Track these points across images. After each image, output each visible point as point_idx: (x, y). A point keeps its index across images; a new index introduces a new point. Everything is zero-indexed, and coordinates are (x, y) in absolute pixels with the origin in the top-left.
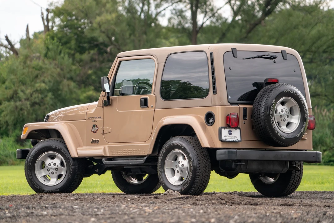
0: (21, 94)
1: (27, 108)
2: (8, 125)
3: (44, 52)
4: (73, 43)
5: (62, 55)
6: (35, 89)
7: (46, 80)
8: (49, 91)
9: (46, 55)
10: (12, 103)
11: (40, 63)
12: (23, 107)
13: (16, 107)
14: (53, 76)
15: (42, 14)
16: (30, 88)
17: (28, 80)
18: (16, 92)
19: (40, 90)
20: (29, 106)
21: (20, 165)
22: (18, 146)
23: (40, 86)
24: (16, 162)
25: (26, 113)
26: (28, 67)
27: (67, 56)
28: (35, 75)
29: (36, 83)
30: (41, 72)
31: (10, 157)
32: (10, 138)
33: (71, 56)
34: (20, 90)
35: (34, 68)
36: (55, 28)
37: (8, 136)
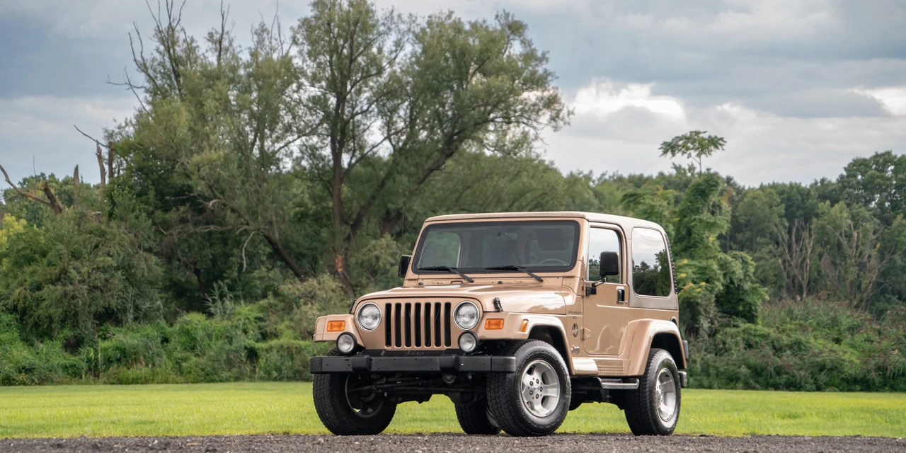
0: (73, 273)
1: (83, 294)
2: (51, 321)
3: (108, 209)
4: (152, 194)
5: (137, 212)
6: (95, 266)
7: (112, 251)
8: (117, 269)
9: (111, 215)
10: (59, 287)
11: (103, 227)
12: (76, 293)
13: (65, 294)
14: (123, 246)
15: (99, 151)
16: (88, 263)
17: (84, 253)
18: (65, 271)
19: (103, 267)
20: (85, 292)
21: (72, 384)
22: (67, 355)
23: (102, 261)
24: (65, 380)
25: (80, 302)
26: (84, 231)
27: (144, 215)
28: (93, 244)
29: (96, 256)
30: (103, 239)
31: (56, 372)
32: (55, 342)
33: (150, 214)
34: (71, 267)
35: (91, 233)
36: (121, 172)
37: (51, 338)
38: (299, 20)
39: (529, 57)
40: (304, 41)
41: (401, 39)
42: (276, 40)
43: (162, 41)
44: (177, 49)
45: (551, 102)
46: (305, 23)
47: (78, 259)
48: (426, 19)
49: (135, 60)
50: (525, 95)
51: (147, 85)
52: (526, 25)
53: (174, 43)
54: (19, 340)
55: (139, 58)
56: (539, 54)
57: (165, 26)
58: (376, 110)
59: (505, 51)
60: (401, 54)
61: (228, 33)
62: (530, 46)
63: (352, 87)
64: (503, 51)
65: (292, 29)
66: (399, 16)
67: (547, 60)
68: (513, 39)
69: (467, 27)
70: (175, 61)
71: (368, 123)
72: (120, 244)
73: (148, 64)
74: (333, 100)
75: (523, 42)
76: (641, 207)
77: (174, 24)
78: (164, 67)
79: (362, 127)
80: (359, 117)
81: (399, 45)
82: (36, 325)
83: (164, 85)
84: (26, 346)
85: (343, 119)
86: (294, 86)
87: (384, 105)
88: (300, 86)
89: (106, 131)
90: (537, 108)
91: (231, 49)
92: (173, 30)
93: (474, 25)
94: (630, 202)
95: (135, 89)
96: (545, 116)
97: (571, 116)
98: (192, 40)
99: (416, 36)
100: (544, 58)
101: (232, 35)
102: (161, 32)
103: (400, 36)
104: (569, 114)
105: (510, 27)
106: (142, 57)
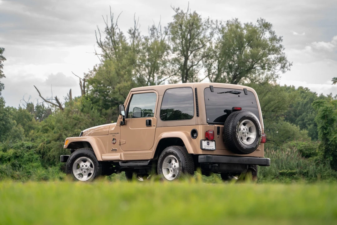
2: (54, 158)
3: (81, 108)
4: (101, 102)
5: (93, 109)
6: (74, 133)
7: (82, 127)
9: (82, 111)
10: (58, 143)
11: (78, 116)
14: (86, 124)
16: (71, 132)
17: (69, 127)
18: (61, 135)
19: (78, 134)
23: (77, 131)
26: (70, 118)
27: (96, 111)
28: (74, 123)
29: (75, 129)
30: (78, 122)
32: (56, 167)
33: (100, 111)
34: (63, 134)
35: (74, 119)
36: (89, 92)
37: (55, 165)
38: (168, 24)
39: (273, 39)
40: (171, 33)
41: (213, 32)
42: (159, 33)
43: (109, 33)
44: (115, 37)
45: (282, 60)
46: (171, 25)
47: (68, 130)
48: (226, 22)
49: (97, 42)
50: (269, 56)
51: (103, 53)
52: (272, 24)
53: (114, 35)
54: (41, 166)
55: (99, 41)
56: (278, 38)
57: (110, 26)
58: (202, 64)
59: (262, 37)
60: (213, 39)
61: (138, 30)
62: (274, 34)
63: (191, 53)
64: (261, 36)
65: (165, 28)
66: (212, 21)
67: (282, 40)
68: (266, 31)
69: (243, 26)
70: (114, 42)
71: (198, 70)
72: (85, 124)
73: (103, 44)
74: (183, 60)
75: (270, 32)
76: (321, 108)
77: (114, 26)
78: (109, 45)
79: (196, 71)
80: (194, 67)
81: (212, 34)
82: (49, 160)
83: (109, 53)
84: (44, 169)
85: (187, 68)
86: (166, 53)
87: (206, 62)
88: (168, 53)
89: (85, 74)
90: (275, 62)
91: (139, 37)
92: (114, 29)
93: (247, 25)
94: (317, 105)
95: (98, 55)
96: (279, 66)
97: (291, 66)
98: (122, 33)
99: (219, 30)
100: (280, 39)
101: (139, 31)
102: (108, 29)
103: (212, 30)
104: (290, 65)
105: (264, 25)
106: (100, 41)
